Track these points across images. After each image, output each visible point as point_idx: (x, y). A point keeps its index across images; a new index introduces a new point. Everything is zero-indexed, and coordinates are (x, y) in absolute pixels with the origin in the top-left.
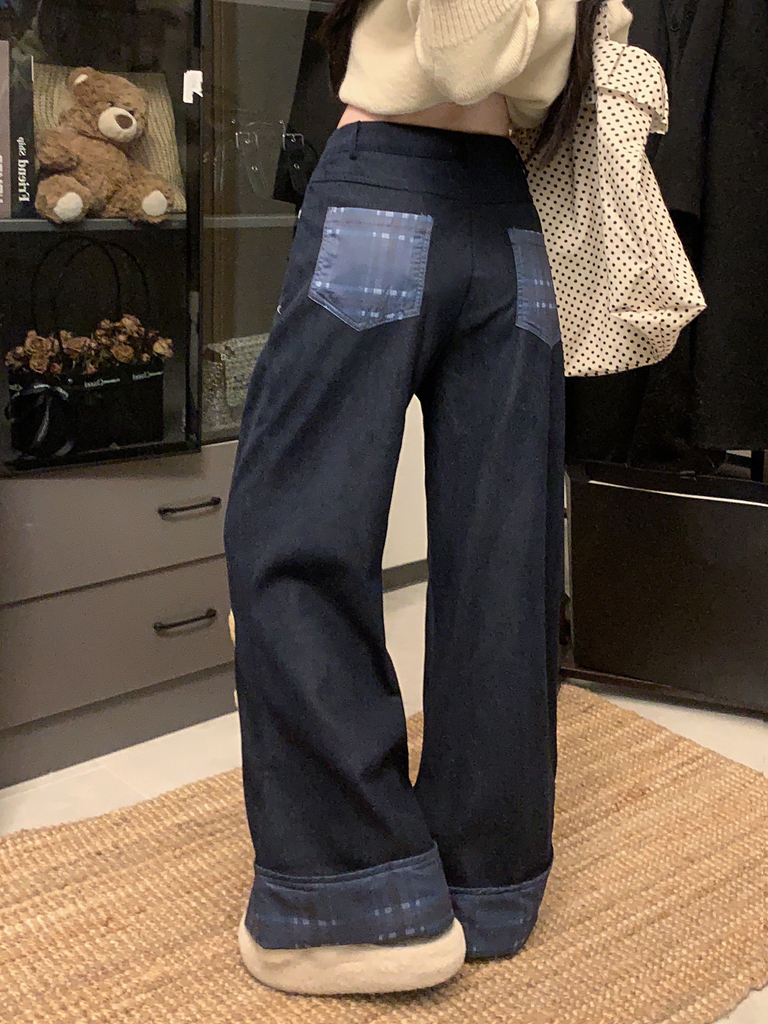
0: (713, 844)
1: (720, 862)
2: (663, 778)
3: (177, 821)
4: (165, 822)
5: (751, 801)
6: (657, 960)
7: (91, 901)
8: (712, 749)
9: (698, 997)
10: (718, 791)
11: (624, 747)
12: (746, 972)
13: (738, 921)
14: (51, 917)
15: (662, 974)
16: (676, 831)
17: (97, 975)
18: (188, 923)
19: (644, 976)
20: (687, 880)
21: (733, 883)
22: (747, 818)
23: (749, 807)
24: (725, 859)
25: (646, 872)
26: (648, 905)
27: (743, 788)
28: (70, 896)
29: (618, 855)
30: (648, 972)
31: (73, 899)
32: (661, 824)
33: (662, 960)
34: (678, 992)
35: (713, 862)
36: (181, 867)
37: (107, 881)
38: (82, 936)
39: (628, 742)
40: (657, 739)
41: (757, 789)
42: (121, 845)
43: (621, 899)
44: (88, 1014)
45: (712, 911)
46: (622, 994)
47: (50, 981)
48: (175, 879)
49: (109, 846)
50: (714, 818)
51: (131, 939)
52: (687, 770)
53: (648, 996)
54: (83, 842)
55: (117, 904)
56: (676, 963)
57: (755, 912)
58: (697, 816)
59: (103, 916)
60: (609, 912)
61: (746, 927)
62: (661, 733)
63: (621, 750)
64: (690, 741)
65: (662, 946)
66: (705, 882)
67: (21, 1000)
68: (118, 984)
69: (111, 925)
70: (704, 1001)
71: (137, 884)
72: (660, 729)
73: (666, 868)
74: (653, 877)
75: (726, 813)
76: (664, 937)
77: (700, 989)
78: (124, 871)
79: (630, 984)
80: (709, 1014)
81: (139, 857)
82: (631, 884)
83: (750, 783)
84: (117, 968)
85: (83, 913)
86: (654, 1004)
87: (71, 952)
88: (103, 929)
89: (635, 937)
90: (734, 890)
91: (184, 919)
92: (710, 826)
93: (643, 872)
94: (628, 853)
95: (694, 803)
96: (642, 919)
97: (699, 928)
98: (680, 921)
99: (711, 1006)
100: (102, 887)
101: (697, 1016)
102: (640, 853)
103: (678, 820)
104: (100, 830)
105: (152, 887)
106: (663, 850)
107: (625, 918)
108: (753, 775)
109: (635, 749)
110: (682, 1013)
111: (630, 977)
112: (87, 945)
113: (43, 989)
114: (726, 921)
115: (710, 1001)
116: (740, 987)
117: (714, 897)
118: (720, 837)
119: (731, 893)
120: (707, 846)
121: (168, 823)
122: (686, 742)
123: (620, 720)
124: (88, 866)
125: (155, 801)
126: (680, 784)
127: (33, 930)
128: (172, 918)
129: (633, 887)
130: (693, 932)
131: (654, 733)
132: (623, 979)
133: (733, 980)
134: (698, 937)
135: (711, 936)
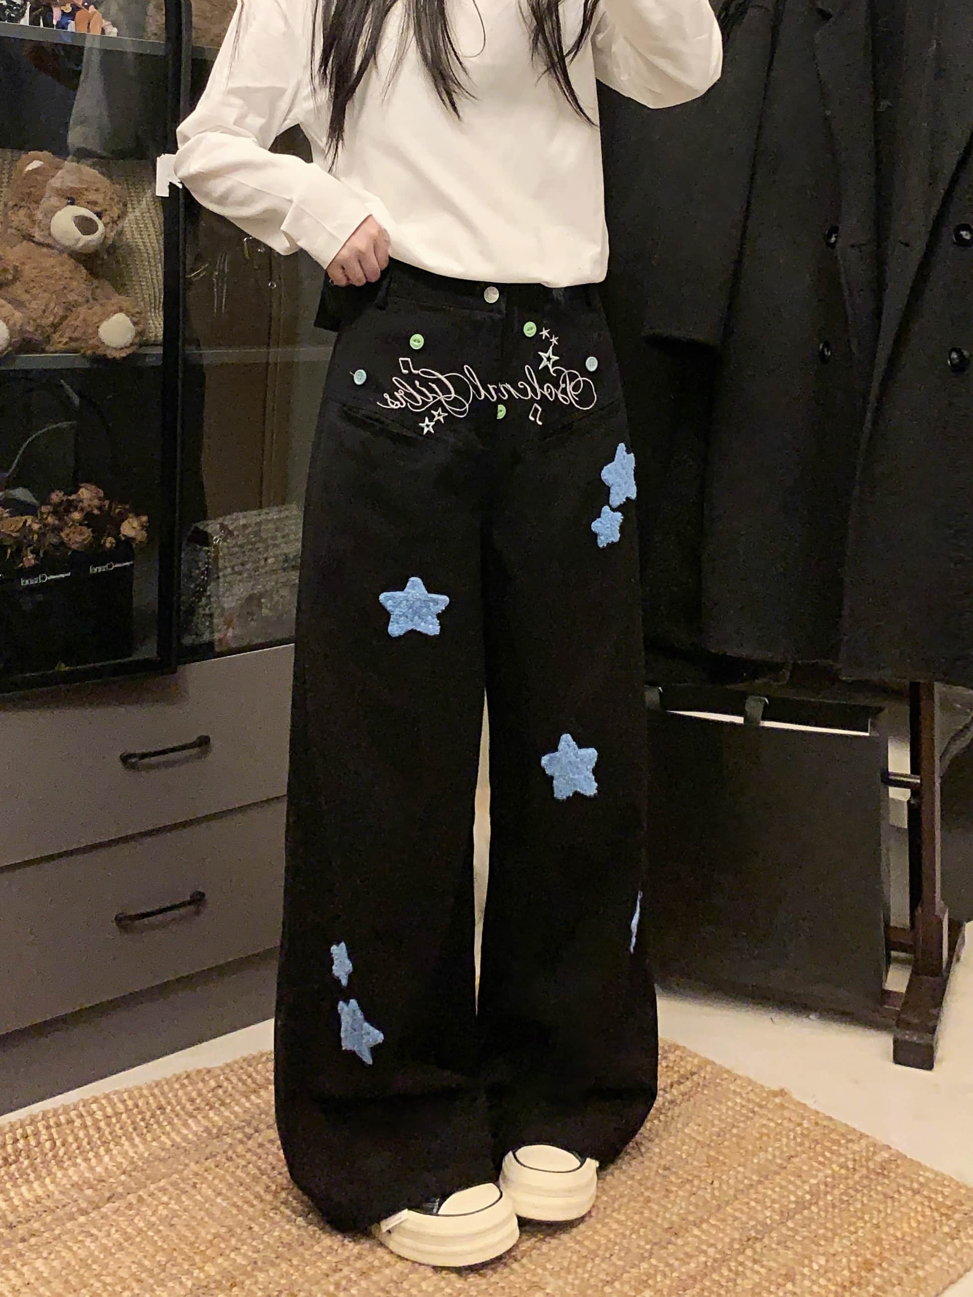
52: (676, 1093)
64: (685, 1050)
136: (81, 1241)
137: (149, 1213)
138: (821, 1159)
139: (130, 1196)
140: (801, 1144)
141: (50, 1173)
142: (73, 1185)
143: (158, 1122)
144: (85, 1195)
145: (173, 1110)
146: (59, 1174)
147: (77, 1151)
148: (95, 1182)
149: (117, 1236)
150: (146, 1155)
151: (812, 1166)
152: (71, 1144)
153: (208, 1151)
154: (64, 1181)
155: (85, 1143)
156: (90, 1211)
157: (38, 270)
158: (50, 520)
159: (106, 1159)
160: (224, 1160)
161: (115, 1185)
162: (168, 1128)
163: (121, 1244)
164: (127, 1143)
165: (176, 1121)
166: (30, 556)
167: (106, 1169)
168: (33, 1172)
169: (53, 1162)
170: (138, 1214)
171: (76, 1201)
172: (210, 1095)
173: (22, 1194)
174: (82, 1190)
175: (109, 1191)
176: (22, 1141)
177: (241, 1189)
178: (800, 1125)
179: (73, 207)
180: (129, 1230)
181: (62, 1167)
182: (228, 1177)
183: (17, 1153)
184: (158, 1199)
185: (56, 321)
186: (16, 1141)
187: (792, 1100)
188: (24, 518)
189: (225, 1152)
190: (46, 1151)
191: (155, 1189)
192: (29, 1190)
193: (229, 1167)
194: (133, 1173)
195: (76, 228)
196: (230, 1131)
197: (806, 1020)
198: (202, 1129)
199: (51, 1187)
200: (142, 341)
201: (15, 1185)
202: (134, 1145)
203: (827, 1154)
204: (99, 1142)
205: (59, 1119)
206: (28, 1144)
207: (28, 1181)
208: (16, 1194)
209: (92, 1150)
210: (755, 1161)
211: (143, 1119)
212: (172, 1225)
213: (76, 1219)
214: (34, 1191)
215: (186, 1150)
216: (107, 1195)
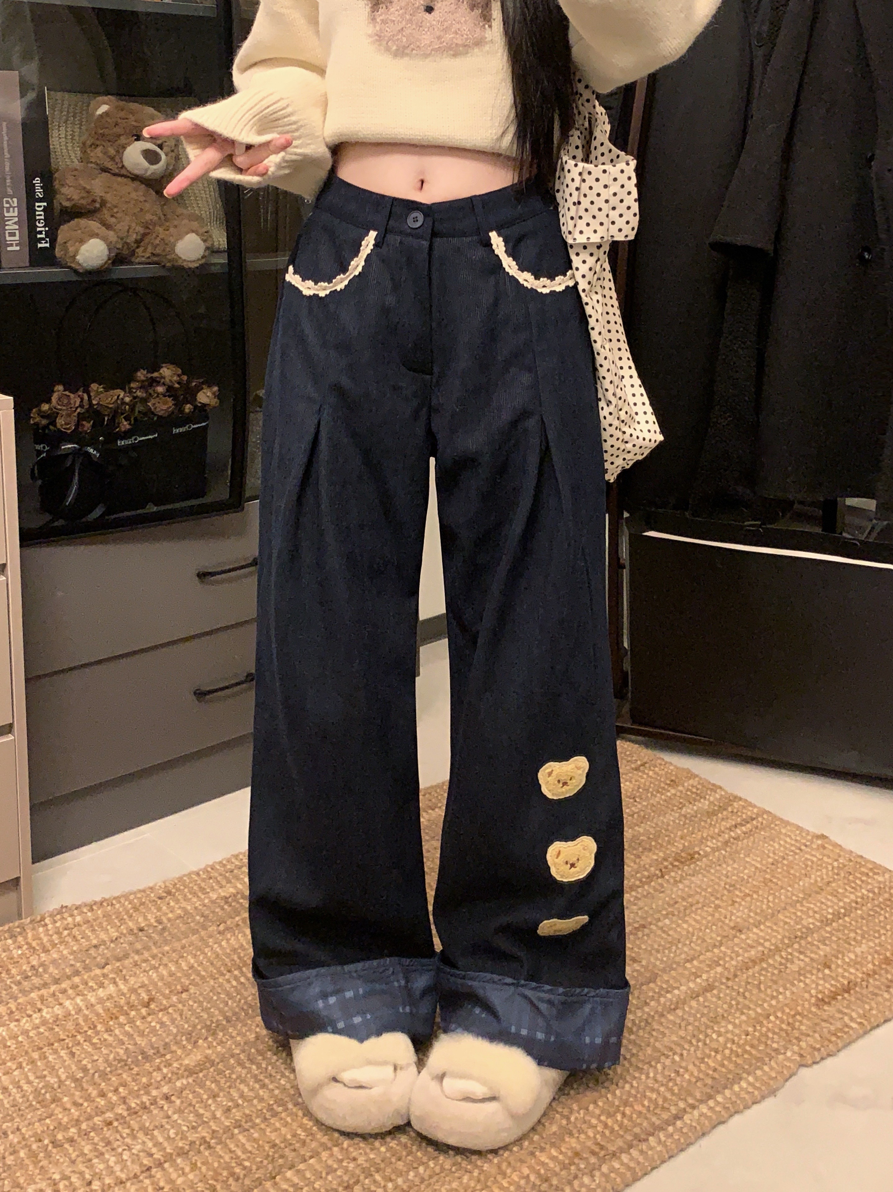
0: (762, 911)
1: (770, 931)
2: (714, 841)
3: (223, 894)
4: (211, 895)
5: (807, 866)
6: (701, 1036)
7: (132, 980)
8: (767, 809)
9: (745, 1075)
10: (771, 855)
11: (675, 808)
12: (796, 1048)
13: (788, 993)
14: (92, 998)
15: (707, 1051)
16: (724, 898)
17: (138, 1060)
18: (230, 1002)
19: (688, 1054)
20: (733, 951)
21: (783, 954)
22: (801, 883)
23: (803, 871)
24: (775, 928)
25: (691, 942)
26: (693, 978)
27: (798, 851)
28: (111, 976)
29: (660, 924)
30: (692, 1049)
31: (114, 978)
32: (709, 890)
33: (707, 1036)
34: (724, 1070)
35: (761, 930)
36: (224, 943)
37: (150, 959)
38: (122, 1019)
39: (681, 803)
40: (712, 799)
41: (814, 853)
42: (165, 920)
43: (664, 970)
44: (127, 1101)
45: (760, 983)
46: (667, 1073)
47: (89, 1066)
48: (218, 956)
49: (153, 921)
50: (766, 885)
51: (173, 1021)
52: (739, 832)
53: (692, 1074)
54: (125, 917)
55: (160, 984)
56: (721, 1039)
57: (806, 984)
58: (748, 882)
59: (145, 996)
60: (652, 985)
61: (796, 1001)
62: (716, 792)
63: (673, 810)
64: (746, 801)
65: (706, 1021)
66: (753, 953)
67: (59, 1087)
68: (159, 1069)
69: (152, 1006)
70: (751, 1079)
71: (180, 961)
72: (715, 788)
73: (711, 938)
74: (698, 948)
75: (778, 879)
76: (709, 1012)
77: (746, 1067)
78: (167, 948)
79: (673, 1062)
80: (756, 1093)
81: (183, 933)
82: (676, 956)
83: (806, 846)
84: (158, 1052)
85: (123, 994)
86: (698, 1084)
87: (110, 1035)
88: (144, 1011)
89: (680, 1012)
90: (783, 961)
91: (226, 999)
92: (761, 892)
93: (688, 942)
94: (672, 922)
95: (745, 868)
96: (686, 993)
97: (747, 1002)
98: (726, 995)
99: (758, 1085)
100: (144, 965)
101: (743, 1095)
102: (686, 922)
103: (727, 887)
104: (143, 904)
105: (196, 965)
106: (710, 918)
107: (668, 992)
108: (809, 838)
109: (688, 810)
110: (727, 1092)
111: (674, 1054)
112: (127, 1028)
113: (81, 1075)
114: (775, 994)
115: (756, 1079)
116: (788, 1064)
117: (763, 969)
118: (771, 904)
119: (781, 964)
120: (756, 914)
121: (214, 896)
122: (740, 803)
123: (673, 778)
124: (131, 944)
125: (201, 873)
126: (731, 848)
127: (73, 1012)
128: (215, 998)
129: (677, 959)
130: (739, 1007)
131: (709, 792)
132: (667, 1057)
133: (781, 1057)
134: (745, 1011)
135: (759, 1010)
178: (837, 860)
187: (830, 842)
203: (859, 882)
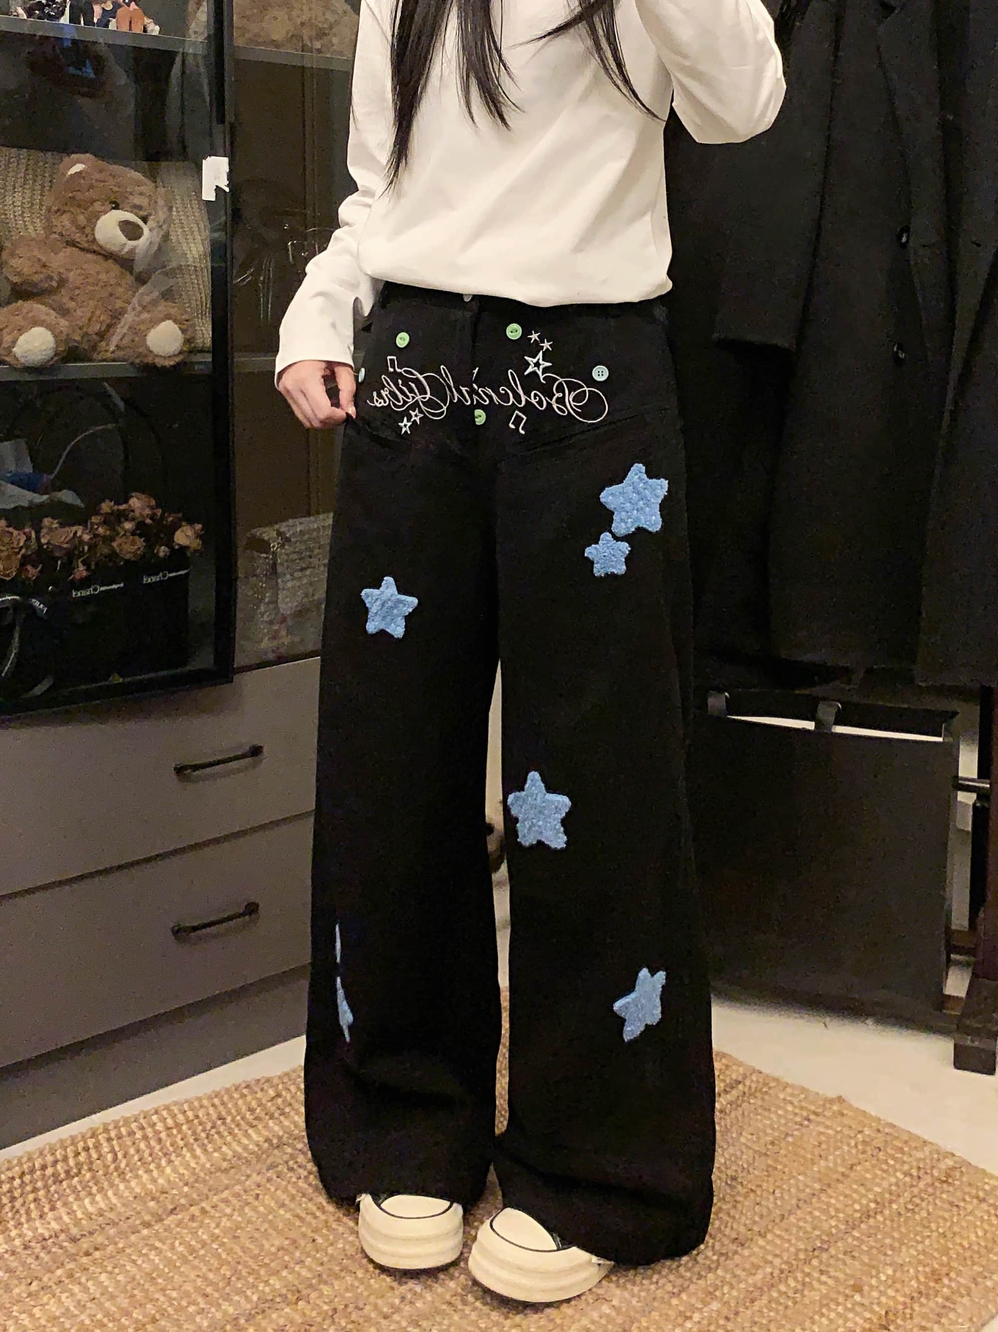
136: (146, 1255)
137: (213, 1225)
138: (884, 1167)
139: (192, 1208)
140: (864, 1152)
141: (112, 1185)
142: (135, 1197)
143: (218, 1133)
144: (147, 1207)
145: (233, 1120)
146: (122, 1187)
147: (139, 1163)
148: (158, 1194)
149: (181, 1249)
150: (208, 1166)
151: (876, 1175)
152: (133, 1155)
153: (269, 1161)
154: (127, 1194)
155: (146, 1154)
156: (153, 1223)
157: (82, 277)
158: (101, 530)
159: (168, 1170)
160: (285, 1170)
161: (177, 1197)
162: (229, 1138)
163: (184, 1256)
164: (188, 1155)
165: (236, 1131)
166: (82, 568)
167: (169, 1181)
168: (96, 1184)
169: (115, 1174)
170: (201, 1227)
171: (139, 1213)
172: (269, 1104)
173: (85, 1208)
174: (145, 1203)
175: (172, 1203)
176: (83, 1154)
177: (304, 1199)
178: (860, 1132)
179: (118, 211)
180: (193, 1243)
181: (124, 1179)
182: (290, 1188)
183: (79, 1165)
184: (222, 1211)
185: (103, 329)
186: (77, 1154)
187: (850, 1107)
188: (74, 529)
189: (287, 1162)
190: (109, 1163)
191: (218, 1200)
192: (91, 1203)
193: (291, 1177)
194: (196, 1185)
195: (120, 233)
196: (291, 1141)
197: (861, 1025)
198: (261, 1139)
199: (114, 1200)
200: (191, 347)
201: (78, 1198)
202: (195, 1157)
203: (892, 1162)
204: (160, 1154)
205: (119, 1131)
206: (90, 1156)
207: (90, 1194)
208: (79, 1206)
209: (153, 1161)
210: (816, 1169)
211: (204, 1130)
212: (235, 1237)
213: (138, 1232)
214: (97, 1203)
215: (247, 1161)
216: (170, 1207)
